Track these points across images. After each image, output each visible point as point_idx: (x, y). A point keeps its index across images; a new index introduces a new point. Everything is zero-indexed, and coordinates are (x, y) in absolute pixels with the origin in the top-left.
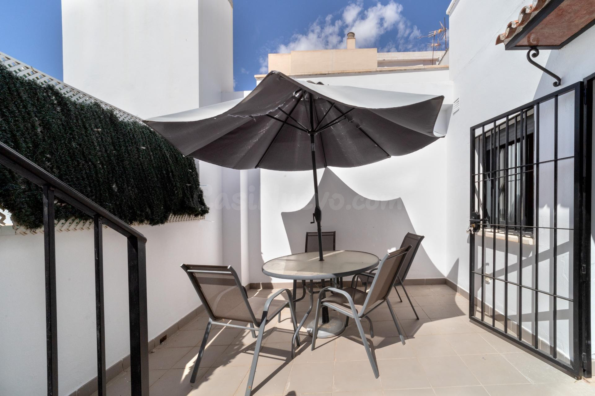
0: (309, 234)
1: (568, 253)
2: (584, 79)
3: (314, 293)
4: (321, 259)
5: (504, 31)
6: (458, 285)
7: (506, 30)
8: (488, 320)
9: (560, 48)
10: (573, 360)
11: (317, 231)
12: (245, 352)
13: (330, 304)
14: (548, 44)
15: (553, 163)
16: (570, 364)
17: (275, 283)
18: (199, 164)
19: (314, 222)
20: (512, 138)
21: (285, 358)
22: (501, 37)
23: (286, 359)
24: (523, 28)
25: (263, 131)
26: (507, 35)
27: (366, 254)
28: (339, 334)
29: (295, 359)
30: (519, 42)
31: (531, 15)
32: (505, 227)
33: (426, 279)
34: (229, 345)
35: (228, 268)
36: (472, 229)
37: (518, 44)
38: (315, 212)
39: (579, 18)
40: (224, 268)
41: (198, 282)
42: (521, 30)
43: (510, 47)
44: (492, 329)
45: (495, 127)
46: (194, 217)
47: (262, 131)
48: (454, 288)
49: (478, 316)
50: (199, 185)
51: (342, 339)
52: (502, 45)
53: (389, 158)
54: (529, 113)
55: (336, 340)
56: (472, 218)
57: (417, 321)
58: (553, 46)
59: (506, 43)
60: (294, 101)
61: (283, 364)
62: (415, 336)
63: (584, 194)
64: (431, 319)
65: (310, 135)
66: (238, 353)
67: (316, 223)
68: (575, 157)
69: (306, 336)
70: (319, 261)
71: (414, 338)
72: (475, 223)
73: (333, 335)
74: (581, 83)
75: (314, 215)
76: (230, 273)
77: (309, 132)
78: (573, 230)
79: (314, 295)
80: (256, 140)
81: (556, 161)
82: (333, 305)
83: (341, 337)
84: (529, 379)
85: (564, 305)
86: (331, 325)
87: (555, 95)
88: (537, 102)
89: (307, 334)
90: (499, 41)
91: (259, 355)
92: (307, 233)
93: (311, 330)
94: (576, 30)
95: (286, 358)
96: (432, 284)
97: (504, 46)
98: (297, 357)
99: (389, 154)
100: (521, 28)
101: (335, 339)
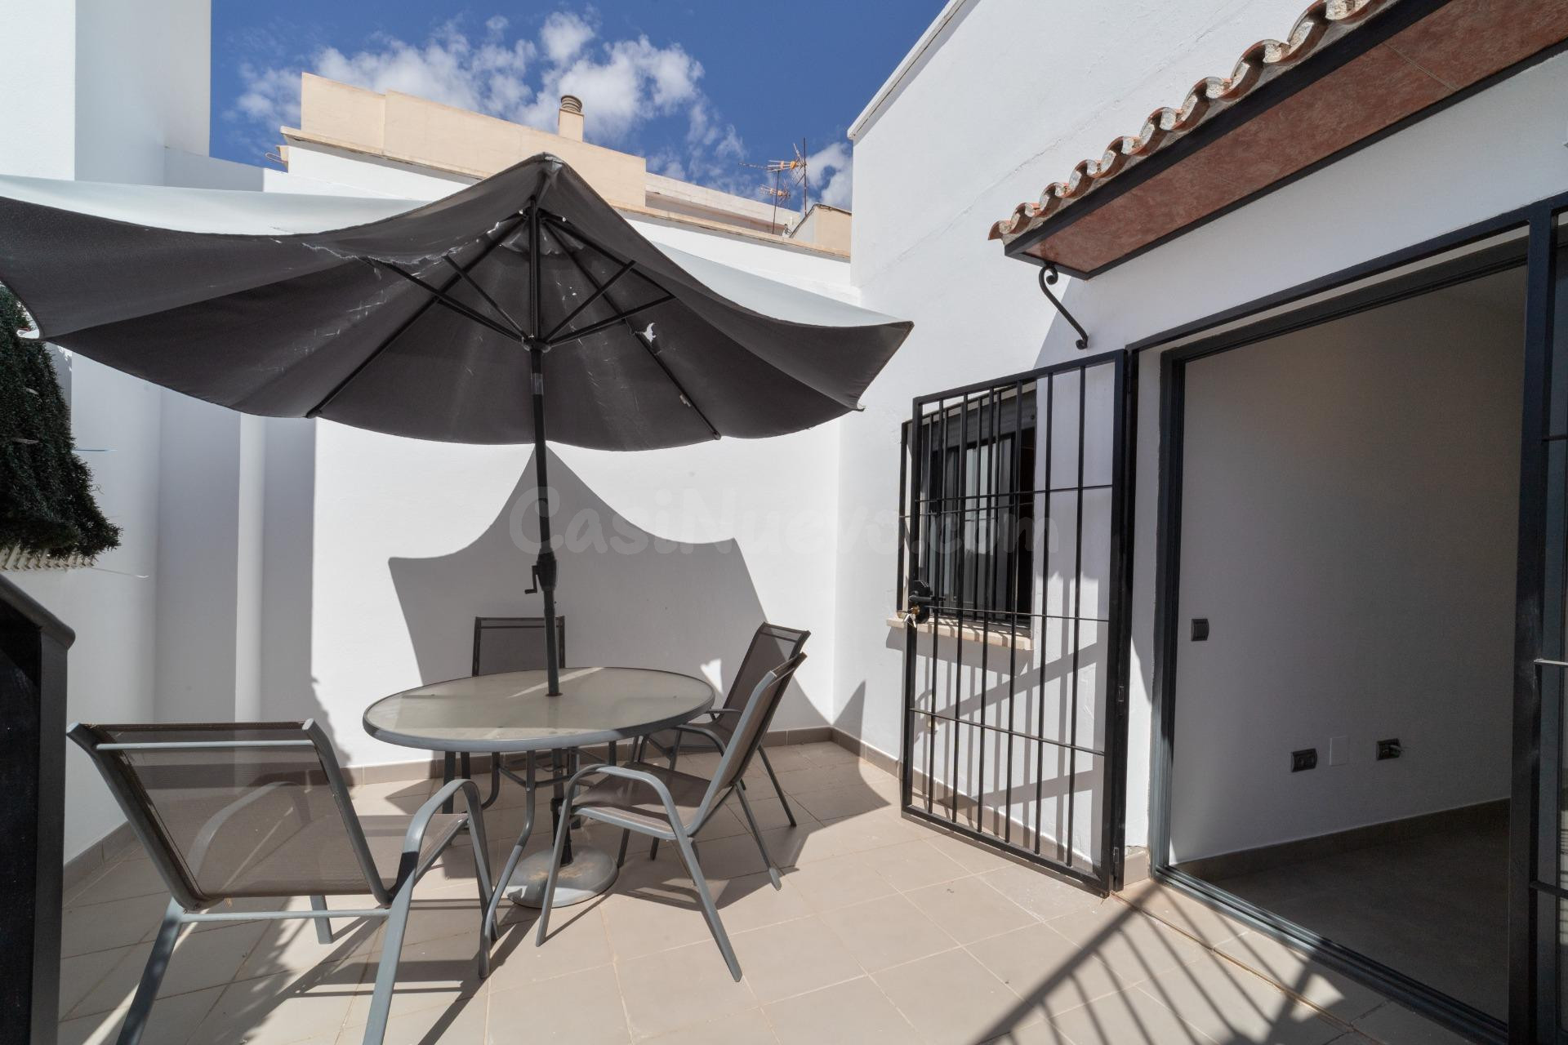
0: (484, 624)
1: (1094, 665)
2: (1127, 346)
3: (537, 784)
4: (554, 691)
5: (1007, 216)
6: (863, 741)
7: (1013, 217)
8: (939, 811)
9: (1087, 279)
10: (1099, 865)
11: (542, 615)
12: (302, 995)
13: (596, 810)
14: (1073, 266)
15: (1076, 493)
16: (1091, 871)
17: (360, 769)
18: (70, 373)
19: (534, 590)
20: (973, 436)
21: (457, 984)
22: (1002, 227)
23: (461, 984)
24: (1045, 223)
25: (364, 310)
26: (1013, 227)
27: (668, 675)
28: (605, 890)
29: (489, 980)
30: (1030, 247)
31: (1061, 204)
32: (972, 614)
33: (789, 732)
34: (228, 984)
35: (306, 727)
36: (914, 617)
37: (1028, 251)
38: (538, 562)
39: (1128, 233)
40: (293, 728)
41: (139, 784)
42: (1040, 225)
43: (1013, 253)
44: (952, 828)
45: (942, 409)
46: (48, 558)
47: (360, 308)
48: (853, 747)
49: (918, 803)
50: (69, 446)
51: (616, 900)
52: (999, 244)
53: (714, 441)
54: (1026, 388)
55: (600, 905)
56: (914, 594)
57: (793, 828)
58: (1078, 270)
59: (1008, 241)
60: (480, 242)
61: (456, 1001)
62: (797, 866)
63: (1125, 557)
64: (822, 823)
65: (531, 350)
66: (273, 1001)
67: (541, 592)
68: (1114, 486)
69: (508, 909)
70: (548, 697)
71: (797, 870)
72: (920, 604)
73: (593, 894)
74: (1125, 352)
75: (536, 570)
76: (309, 742)
77: (528, 341)
78: (1107, 623)
79: (539, 791)
80: (334, 331)
81: (1080, 489)
82: (610, 814)
83: (614, 895)
84: (1035, 915)
85: (1086, 763)
86: (581, 869)
87: (1081, 365)
88: (1049, 372)
89: (511, 903)
90: (995, 233)
91: (394, 992)
92: (478, 621)
93: (521, 890)
94: (1118, 254)
95: (460, 982)
96: (801, 743)
97: (1003, 247)
98: (494, 972)
99: (717, 429)
100: (1040, 222)
101: (598, 903)
